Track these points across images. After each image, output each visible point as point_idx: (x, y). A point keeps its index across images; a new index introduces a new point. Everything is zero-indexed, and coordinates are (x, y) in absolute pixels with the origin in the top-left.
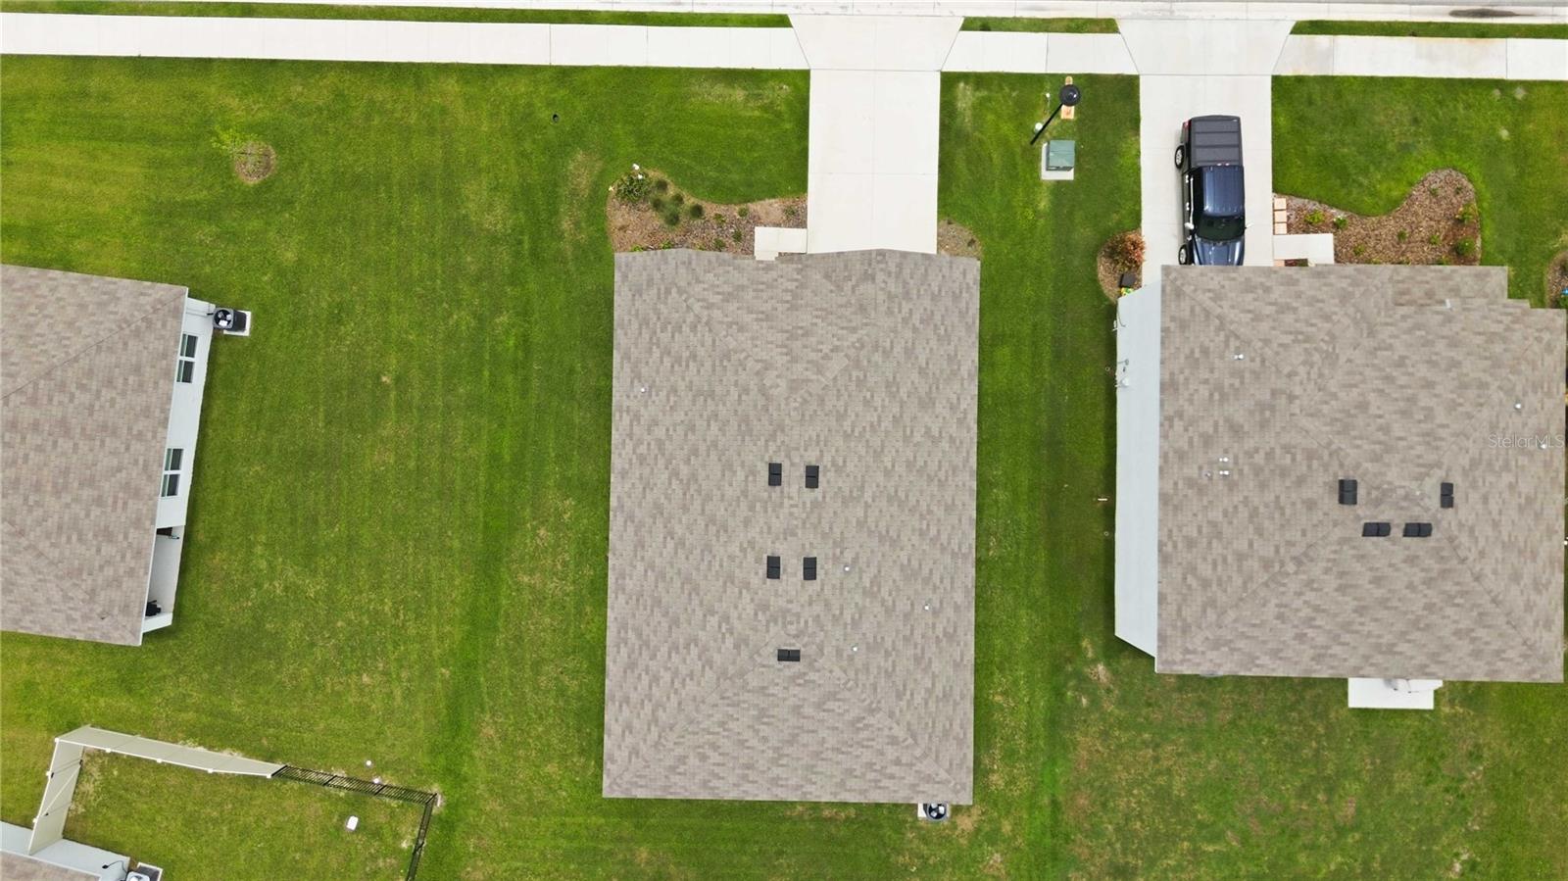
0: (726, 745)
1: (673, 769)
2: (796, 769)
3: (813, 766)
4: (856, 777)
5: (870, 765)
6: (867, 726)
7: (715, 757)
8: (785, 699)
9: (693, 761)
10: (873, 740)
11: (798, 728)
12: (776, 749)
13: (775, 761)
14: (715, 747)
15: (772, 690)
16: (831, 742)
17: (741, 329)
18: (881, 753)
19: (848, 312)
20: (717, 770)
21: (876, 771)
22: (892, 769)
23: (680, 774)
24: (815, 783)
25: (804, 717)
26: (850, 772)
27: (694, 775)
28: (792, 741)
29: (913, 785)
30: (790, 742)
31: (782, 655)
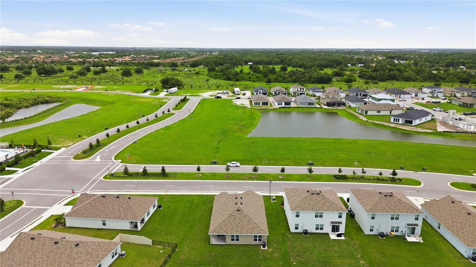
0: (229, 224)
1: (220, 229)
2: (240, 228)
3: (242, 228)
4: (249, 230)
5: (251, 228)
7: (227, 226)
8: (238, 217)
9: (224, 227)
10: (252, 223)
11: (240, 221)
12: (237, 225)
13: (237, 227)
14: (227, 225)
15: (236, 216)
16: (245, 224)
18: (253, 225)
20: (227, 229)
21: (253, 228)
22: (255, 228)
24: (243, 231)
25: (241, 219)
27: (224, 229)
29: (259, 231)
30: (239, 224)
31: (237, 211)
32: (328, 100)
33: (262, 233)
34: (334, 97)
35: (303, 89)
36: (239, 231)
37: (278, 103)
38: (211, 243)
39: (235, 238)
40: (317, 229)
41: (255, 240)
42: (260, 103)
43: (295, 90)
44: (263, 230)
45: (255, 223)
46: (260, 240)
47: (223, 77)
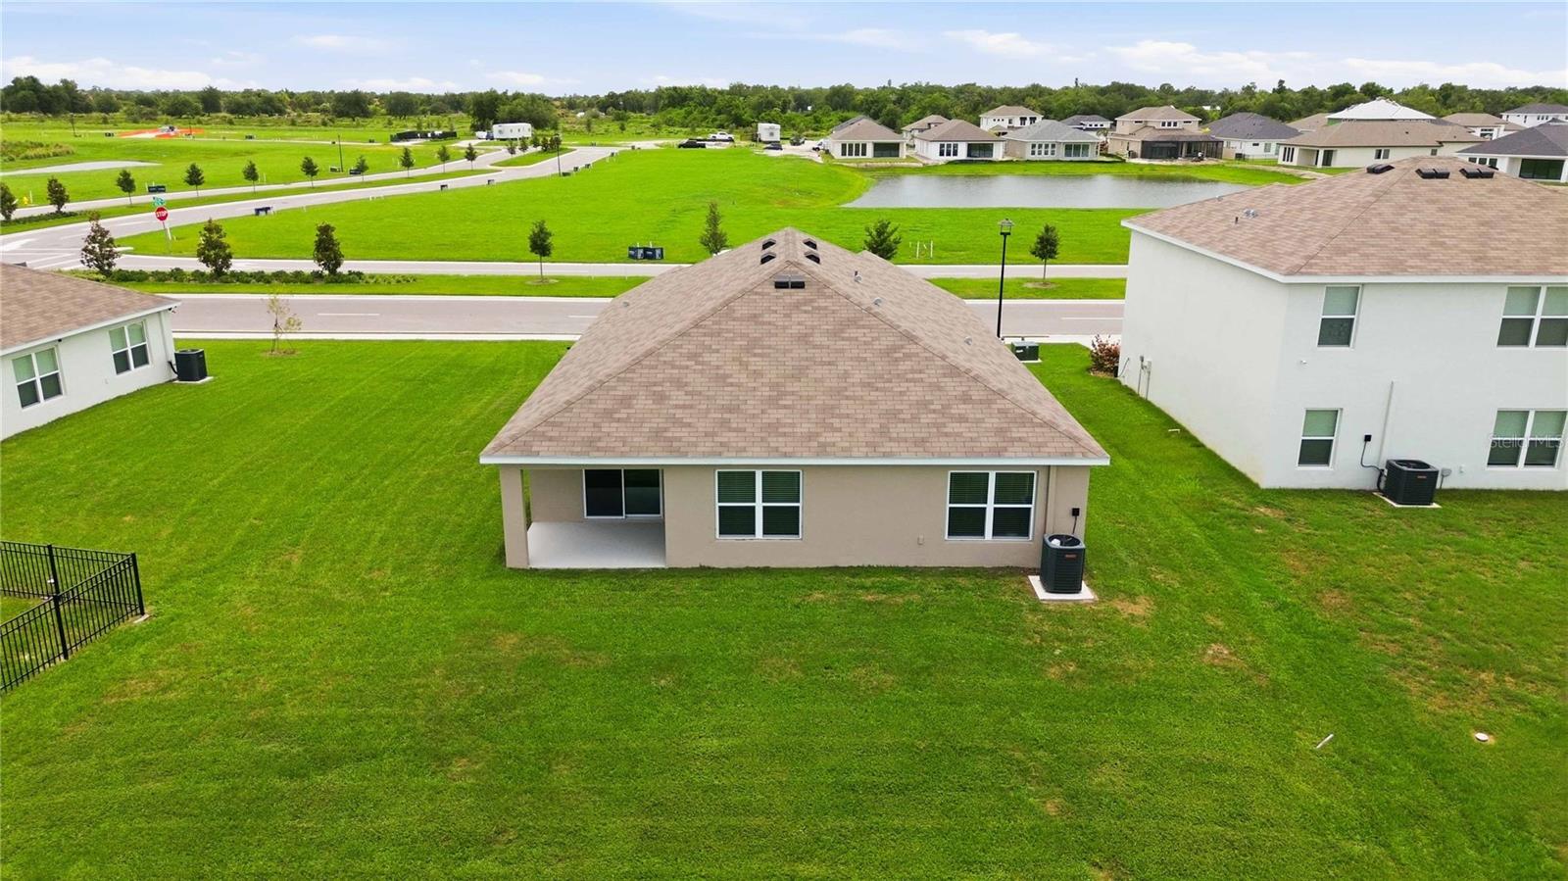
0: (696, 381)
1: (608, 414)
2: (807, 412)
3: (833, 407)
4: (904, 421)
5: (924, 405)
6: (908, 356)
7: (678, 397)
8: (785, 328)
9: (642, 403)
10: (921, 372)
11: (807, 359)
12: (775, 387)
13: (773, 402)
15: (767, 318)
16: (857, 376)
18: (938, 389)
20: (679, 413)
21: (934, 411)
22: (961, 410)
23: (619, 420)
24: (839, 430)
25: (815, 347)
26: (894, 415)
27: (644, 423)
28: (799, 374)
29: (1000, 431)
30: (796, 377)
31: (780, 285)
32: (1148, 136)
33: (1044, 444)
34: (1169, 124)
35: (1033, 119)
36: (804, 428)
37: (942, 146)
38: (512, 561)
39: (759, 505)
40: (1503, 454)
41: (965, 523)
42: (864, 146)
43: (1000, 123)
44: (1045, 424)
45: (954, 371)
46: (1012, 523)
47: (714, 120)
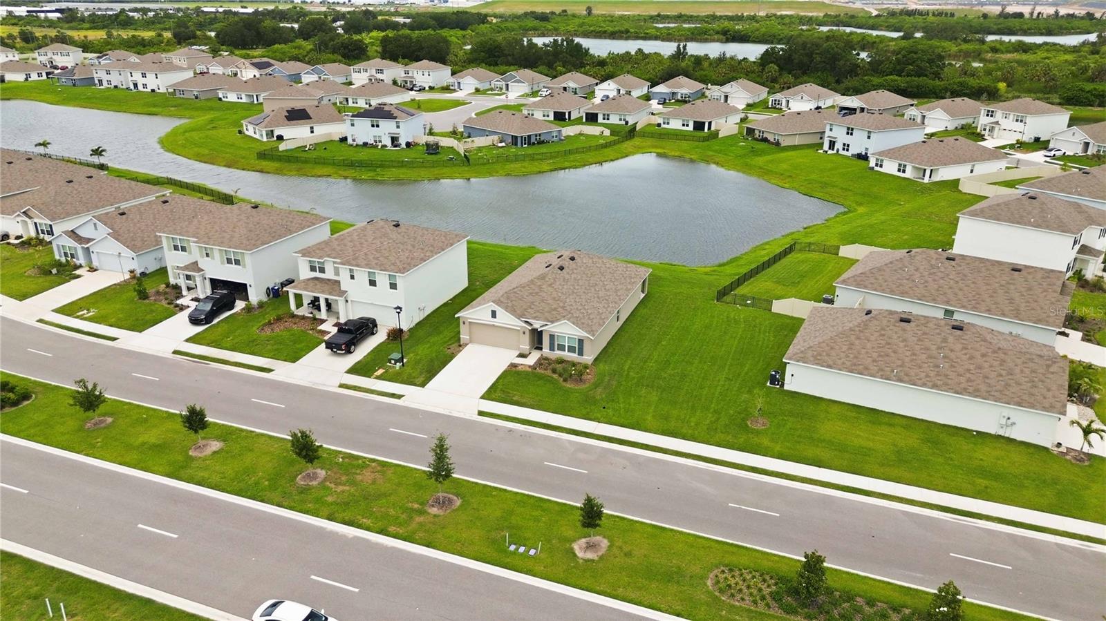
17: (554, 298)
19: (514, 299)
